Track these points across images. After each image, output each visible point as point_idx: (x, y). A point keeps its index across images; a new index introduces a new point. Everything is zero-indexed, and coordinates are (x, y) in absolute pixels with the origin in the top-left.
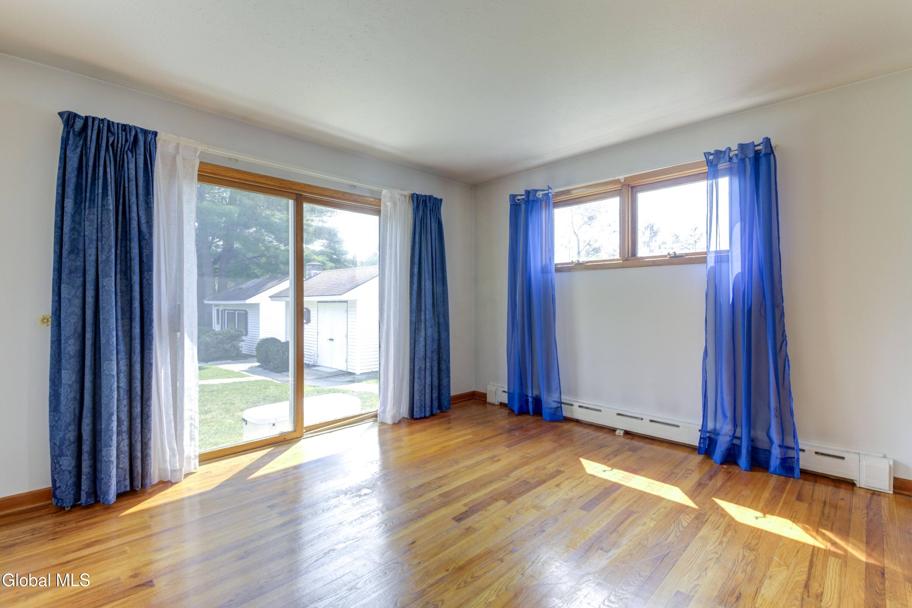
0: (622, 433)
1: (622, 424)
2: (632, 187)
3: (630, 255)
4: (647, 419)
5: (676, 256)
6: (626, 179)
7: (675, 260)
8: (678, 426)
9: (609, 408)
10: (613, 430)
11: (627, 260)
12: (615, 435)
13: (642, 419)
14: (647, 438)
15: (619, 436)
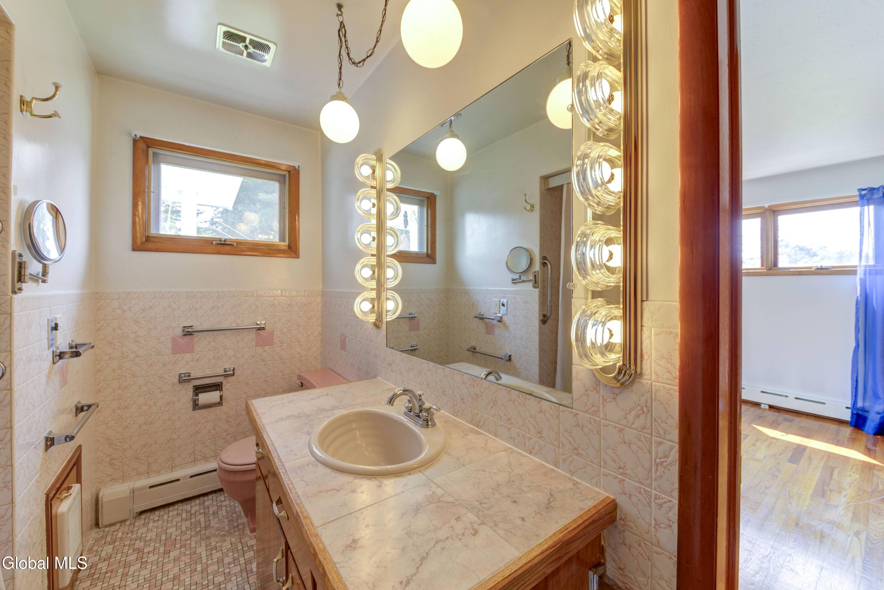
0: (767, 407)
1: (766, 400)
2: (774, 211)
3: (773, 265)
4: (792, 396)
5: (822, 268)
6: (769, 206)
7: (819, 271)
8: (824, 403)
9: (752, 387)
10: (757, 405)
11: (770, 269)
12: (760, 408)
13: (787, 396)
14: (792, 412)
15: (765, 409)
